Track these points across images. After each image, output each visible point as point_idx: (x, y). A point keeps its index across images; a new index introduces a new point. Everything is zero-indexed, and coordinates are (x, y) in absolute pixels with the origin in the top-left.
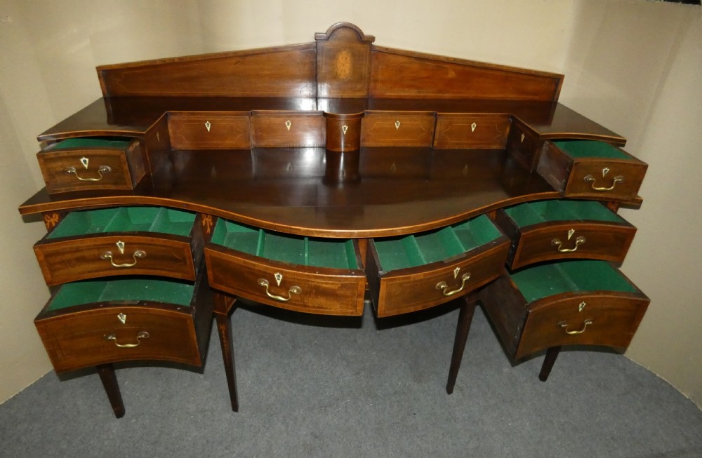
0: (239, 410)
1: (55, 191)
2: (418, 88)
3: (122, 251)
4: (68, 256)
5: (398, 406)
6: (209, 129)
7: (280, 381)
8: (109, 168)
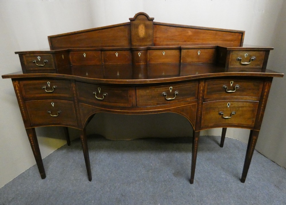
0: (92, 180)
8: (47, 61)
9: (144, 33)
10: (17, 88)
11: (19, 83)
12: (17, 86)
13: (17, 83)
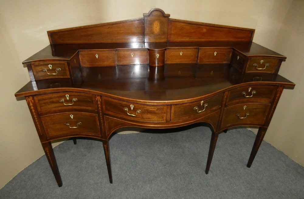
0: (113, 183)
1: (38, 79)
2: (190, 37)
3: (68, 98)
4: (47, 101)
5: (184, 180)
6: (97, 57)
7: (130, 169)
8: (60, 69)
9: (158, 30)
10: (31, 104)
11: (33, 99)
12: (30, 103)
13: (31, 99)
